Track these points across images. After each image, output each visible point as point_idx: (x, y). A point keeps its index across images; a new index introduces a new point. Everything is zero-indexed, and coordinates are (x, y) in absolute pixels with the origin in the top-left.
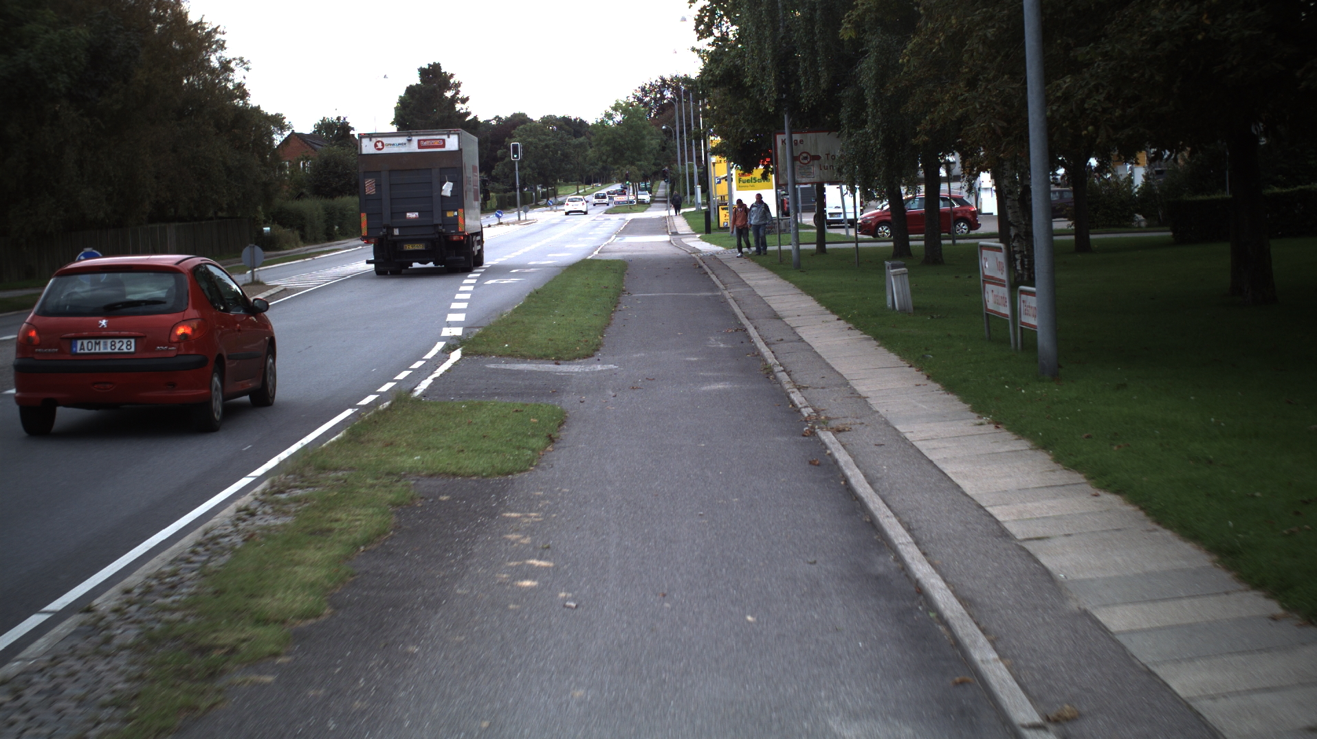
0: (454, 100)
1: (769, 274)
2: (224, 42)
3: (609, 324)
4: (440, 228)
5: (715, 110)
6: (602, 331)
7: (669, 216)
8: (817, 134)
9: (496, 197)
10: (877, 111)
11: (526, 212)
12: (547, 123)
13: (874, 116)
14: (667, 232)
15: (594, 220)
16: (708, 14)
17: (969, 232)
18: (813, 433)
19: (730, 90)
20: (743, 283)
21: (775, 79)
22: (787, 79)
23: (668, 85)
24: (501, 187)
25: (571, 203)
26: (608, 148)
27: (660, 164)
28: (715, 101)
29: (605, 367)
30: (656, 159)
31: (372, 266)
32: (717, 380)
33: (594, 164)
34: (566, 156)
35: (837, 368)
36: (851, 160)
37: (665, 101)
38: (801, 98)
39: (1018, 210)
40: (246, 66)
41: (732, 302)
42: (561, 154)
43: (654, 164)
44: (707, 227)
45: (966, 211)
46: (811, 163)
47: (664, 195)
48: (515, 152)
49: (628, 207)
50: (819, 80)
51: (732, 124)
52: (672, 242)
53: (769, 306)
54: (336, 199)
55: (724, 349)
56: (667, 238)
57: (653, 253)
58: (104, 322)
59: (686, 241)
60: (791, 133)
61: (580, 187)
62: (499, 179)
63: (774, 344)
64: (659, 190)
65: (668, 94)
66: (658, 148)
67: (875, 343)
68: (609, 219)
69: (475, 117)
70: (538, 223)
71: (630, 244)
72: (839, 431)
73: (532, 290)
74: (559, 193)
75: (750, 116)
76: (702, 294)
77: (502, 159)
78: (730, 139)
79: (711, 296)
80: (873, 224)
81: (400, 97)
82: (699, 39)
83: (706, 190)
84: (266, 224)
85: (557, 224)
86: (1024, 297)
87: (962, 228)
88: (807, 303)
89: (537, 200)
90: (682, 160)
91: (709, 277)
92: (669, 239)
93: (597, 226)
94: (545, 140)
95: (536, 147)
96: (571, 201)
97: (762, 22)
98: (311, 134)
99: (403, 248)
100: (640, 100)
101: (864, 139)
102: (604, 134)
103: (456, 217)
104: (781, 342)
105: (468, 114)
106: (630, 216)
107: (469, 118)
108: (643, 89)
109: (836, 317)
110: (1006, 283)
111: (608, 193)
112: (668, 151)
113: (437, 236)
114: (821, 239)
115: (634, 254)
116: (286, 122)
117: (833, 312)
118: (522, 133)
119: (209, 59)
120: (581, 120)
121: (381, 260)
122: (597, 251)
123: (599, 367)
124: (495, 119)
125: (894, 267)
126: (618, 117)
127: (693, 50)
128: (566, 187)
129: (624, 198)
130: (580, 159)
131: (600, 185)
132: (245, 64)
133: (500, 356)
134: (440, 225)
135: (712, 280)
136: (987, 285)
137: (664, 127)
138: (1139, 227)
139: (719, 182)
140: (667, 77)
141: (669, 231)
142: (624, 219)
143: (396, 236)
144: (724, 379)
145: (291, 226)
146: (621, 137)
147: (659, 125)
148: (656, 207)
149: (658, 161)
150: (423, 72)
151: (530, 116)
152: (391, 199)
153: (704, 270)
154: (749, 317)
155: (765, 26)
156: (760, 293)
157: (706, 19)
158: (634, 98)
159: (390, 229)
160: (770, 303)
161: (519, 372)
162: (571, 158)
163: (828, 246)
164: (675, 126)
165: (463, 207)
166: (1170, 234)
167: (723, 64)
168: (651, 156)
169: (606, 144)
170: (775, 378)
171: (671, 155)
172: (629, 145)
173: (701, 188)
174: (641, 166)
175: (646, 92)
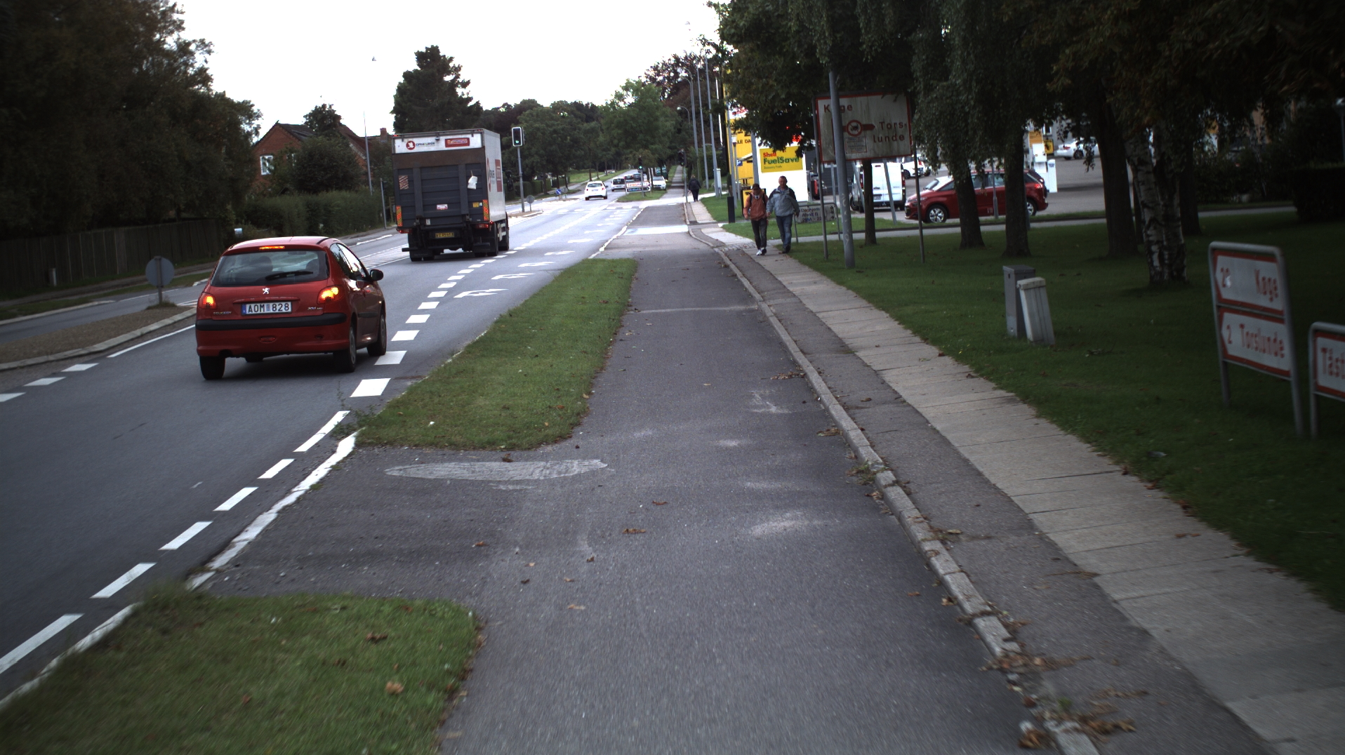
0: (453, 84)
1: (815, 276)
2: (182, 22)
3: (602, 369)
4: (468, 217)
6: (589, 384)
8: (869, 97)
10: (969, 54)
11: (530, 202)
12: (558, 109)
13: (964, 62)
14: (685, 221)
15: (605, 209)
20: (784, 290)
23: (682, 63)
25: (590, 189)
26: (620, 132)
27: (675, 148)
29: (586, 466)
30: (671, 142)
31: (407, 254)
33: (606, 150)
34: (575, 141)
36: (934, 123)
37: (679, 80)
40: (207, 48)
41: (774, 320)
42: (571, 140)
43: (669, 148)
44: (730, 215)
46: (863, 133)
47: (681, 180)
48: (517, 137)
49: (643, 194)
51: (760, 89)
52: (691, 233)
53: (829, 329)
54: (320, 194)
55: (779, 416)
56: (684, 228)
57: (668, 248)
58: (266, 290)
59: (707, 231)
60: (838, 97)
61: (593, 174)
63: (857, 408)
64: (676, 175)
65: (683, 74)
66: (673, 130)
68: (621, 208)
69: (478, 103)
70: (544, 214)
71: (642, 237)
73: (504, 312)
74: (572, 181)
75: (785, 77)
76: (732, 308)
78: (760, 109)
79: (745, 311)
80: (924, 207)
81: (400, 83)
83: (726, 174)
84: (237, 224)
85: (565, 215)
86: (1322, 342)
89: (546, 190)
90: (698, 143)
91: (739, 280)
92: (687, 230)
93: (607, 216)
94: (553, 125)
95: (544, 134)
96: (591, 186)
98: (302, 126)
99: (435, 237)
100: (653, 79)
101: (949, 94)
102: (615, 117)
103: (482, 207)
104: (868, 404)
105: (470, 99)
106: (644, 204)
107: (470, 104)
108: (655, 68)
109: (937, 350)
110: (1286, 317)
111: (625, 179)
112: (684, 133)
113: (465, 225)
114: (871, 227)
115: (647, 249)
116: (255, 109)
118: (528, 118)
119: (165, 40)
120: (593, 105)
121: (416, 248)
122: (604, 247)
123: (575, 467)
124: (503, 106)
125: (1020, 275)
126: (630, 99)
128: (579, 175)
129: (637, 185)
130: (592, 145)
131: (617, 170)
132: (206, 46)
133: (416, 446)
134: (468, 215)
135: (743, 286)
136: (1227, 316)
137: (678, 108)
138: (1241, 203)
139: (742, 164)
140: (682, 56)
141: (687, 221)
142: (637, 207)
143: (429, 226)
144: (790, 501)
145: (268, 226)
146: (633, 119)
147: (673, 106)
148: (672, 193)
149: (673, 144)
150: (421, 57)
152: (423, 193)
153: (731, 270)
154: (805, 351)
156: (811, 306)
158: (647, 77)
159: (423, 220)
160: (829, 323)
162: (581, 144)
163: (878, 235)
164: (691, 107)
165: (487, 198)
166: (1292, 209)
167: (750, 16)
168: (665, 139)
169: (617, 127)
171: (687, 137)
172: (642, 128)
173: (721, 171)
174: (656, 149)
175: (659, 72)
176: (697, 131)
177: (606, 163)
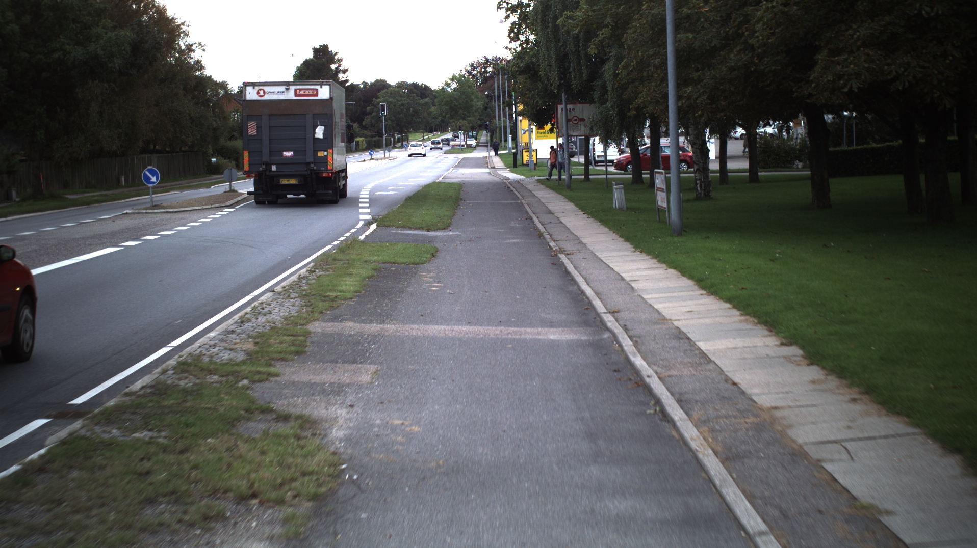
0: (337, 71)
1: (551, 191)
2: (188, 32)
3: (454, 215)
4: (312, 165)
5: (520, 88)
6: (451, 218)
7: (490, 157)
8: (584, 105)
9: (366, 141)
12: (402, 87)
14: (488, 167)
15: (437, 158)
16: (517, 27)
17: (688, 169)
18: (556, 255)
19: (529, 76)
20: (534, 196)
21: (557, 74)
22: (564, 72)
23: (490, 62)
24: (369, 134)
26: (447, 108)
27: (483, 119)
28: (520, 83)
29: (454, 233)
30: (480, 116)
32: (513, 239)
33: (435, 118)
34: (416, 112)
35: (575, 234)
37: (488, 75)
38: (572, 85)
39: (699, 154)
40: (203, 48)
41: (526, 206)
42: (413, 111)
43: (479, 119)
44: (515, 163)
45: (686, 155)
46: (579, 123)
47: (486, 141)
48: (383, 109)
49: (460, 149)
50: (583, 74)
51: (530, 98)
52: (491, 173)
55: (519, 226)
56: (487, 170)
59: (500, 172)
60: (566, 104)
61: (425, 134)
62: (368, 128)
63: (546, 224)
64: (482, 138)
65: (490, 69)
66: (482, 107)
67: (599, 223)
68: (448, 158)
69: (352, 83)
70: (398, 159)
71: (462, 174)
72: (568, 254)
75: (542, 93)
76: (509, 201)
77: (370, 113)
78: (529, 107)
79: (514, 202)
80: (624, 163)
81: (298, 67)
82: (510, 42)
83: (515, 139)
84: (213, 157)
87: (683, 167)
88: (570, 206)
89: (395, 144)
90: (498, 117)
92: (489, 171)
93: (439, 162)
94: (401, 100)
95: (395, 106)
96: (416, 145)
97: (549, 38)
99: (279, 182)
100: (470, 73)
102: (444, 98)
103: (326, 156)
104: (550, 223)
105: (347, 81)
106: (462, 156)
107: (348, 84)
108: (472, 65)
109: (583, 213)
110: (665, 190)
111: (442, 140)
112: (489, 110)
113: (309, 172)
114: (587, 173)
115: (466, 179)
116: (229, 86)
117: (582, 211)
118: (385, 95)
119: (179, 43)
120: (425, 85)
121: (260, 192)
122: (442, 178)
123: (451, 233)
124: (362, 83)
126: (454, 85)
127: (507, 48)
128: (414, 134)
129: (456, 143)
130: (426, 114)
131: (439, 133)
132: (202, 46)
133: (398, 227)
134: (312, 163)
135: (515, 194)
136: (658, 192)
137: (486, 93)
138: (798, 168)
139: (525, 133)
140: (490, 57)
142: (457, 157)
143: (274, 171)
144: (517, 238)
145: (229, 158)
146: (456, 99)
147: (483, 91)
148: (480, 150)
149: (482, 117)
150: (316, 51)
151: (388, 82)
152: (270, 139)
153: (511, 189)
154: (535, 213)
155: (551, 41)
157: (515, 30)
158: (466, 71)
159: (269, 165)
160: (548, 206)
161: (409, 234)
162: (420, 114)
163: (591, 177)
164: (495, 92)
165: (332, 148)
166: (809, 172)
167: (525, 60)
168: (477, 114)
169: (445, 104)
170: (544, 238)
171: (491, 112)
172: (462, 106)
173: (512, 137)
174: (470, 120)
175: (474, 67)
176: (498, 109)
177: (434, 127)
